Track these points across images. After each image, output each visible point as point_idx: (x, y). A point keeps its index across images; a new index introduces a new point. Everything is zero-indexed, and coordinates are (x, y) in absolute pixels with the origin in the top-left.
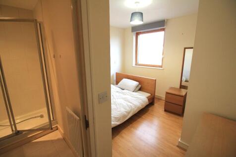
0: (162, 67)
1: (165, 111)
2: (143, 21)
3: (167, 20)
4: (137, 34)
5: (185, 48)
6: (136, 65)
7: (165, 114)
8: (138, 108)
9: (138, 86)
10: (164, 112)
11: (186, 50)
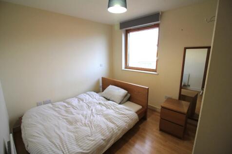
0: (156, 72)
1: (161, 130)
2: (126, 7)
3: (162, 13)
4: (127, 32)
5: (186, 49)
6: (126, 68)
7: (160, 136)
8: (123, 130)
9: (126, 95)
10: (159, 132)
11: (187, 50)
